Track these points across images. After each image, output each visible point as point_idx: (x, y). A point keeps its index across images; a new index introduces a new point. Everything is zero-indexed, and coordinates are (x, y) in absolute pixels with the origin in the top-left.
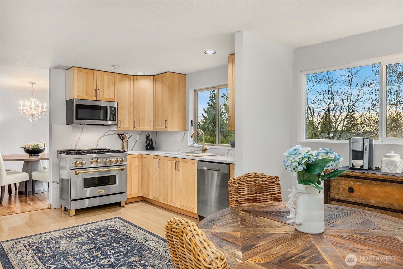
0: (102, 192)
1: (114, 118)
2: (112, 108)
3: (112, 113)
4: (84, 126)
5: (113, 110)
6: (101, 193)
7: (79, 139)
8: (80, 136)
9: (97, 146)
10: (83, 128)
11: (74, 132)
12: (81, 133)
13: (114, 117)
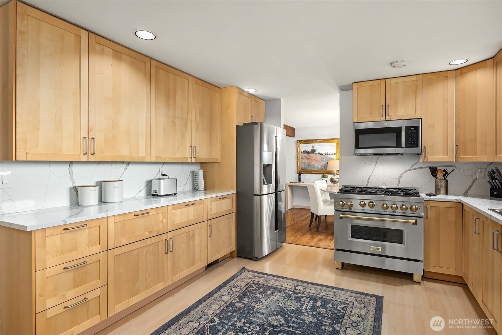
0: (378, 250)
1: (414, 143)
2: (412, 129)
3: (410, 136)
4: (379, 157)
5: (413, 131)
6: (376, 250)
7: (372, 174)
8: (374, 170)
9: (398, 184)
10: (377, 160)
11: (366, 165)
12: (375, 166)
13: (414, 141)
